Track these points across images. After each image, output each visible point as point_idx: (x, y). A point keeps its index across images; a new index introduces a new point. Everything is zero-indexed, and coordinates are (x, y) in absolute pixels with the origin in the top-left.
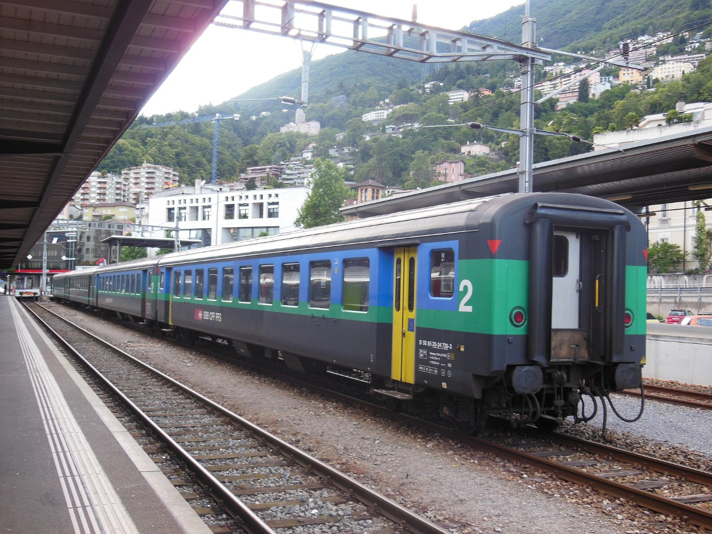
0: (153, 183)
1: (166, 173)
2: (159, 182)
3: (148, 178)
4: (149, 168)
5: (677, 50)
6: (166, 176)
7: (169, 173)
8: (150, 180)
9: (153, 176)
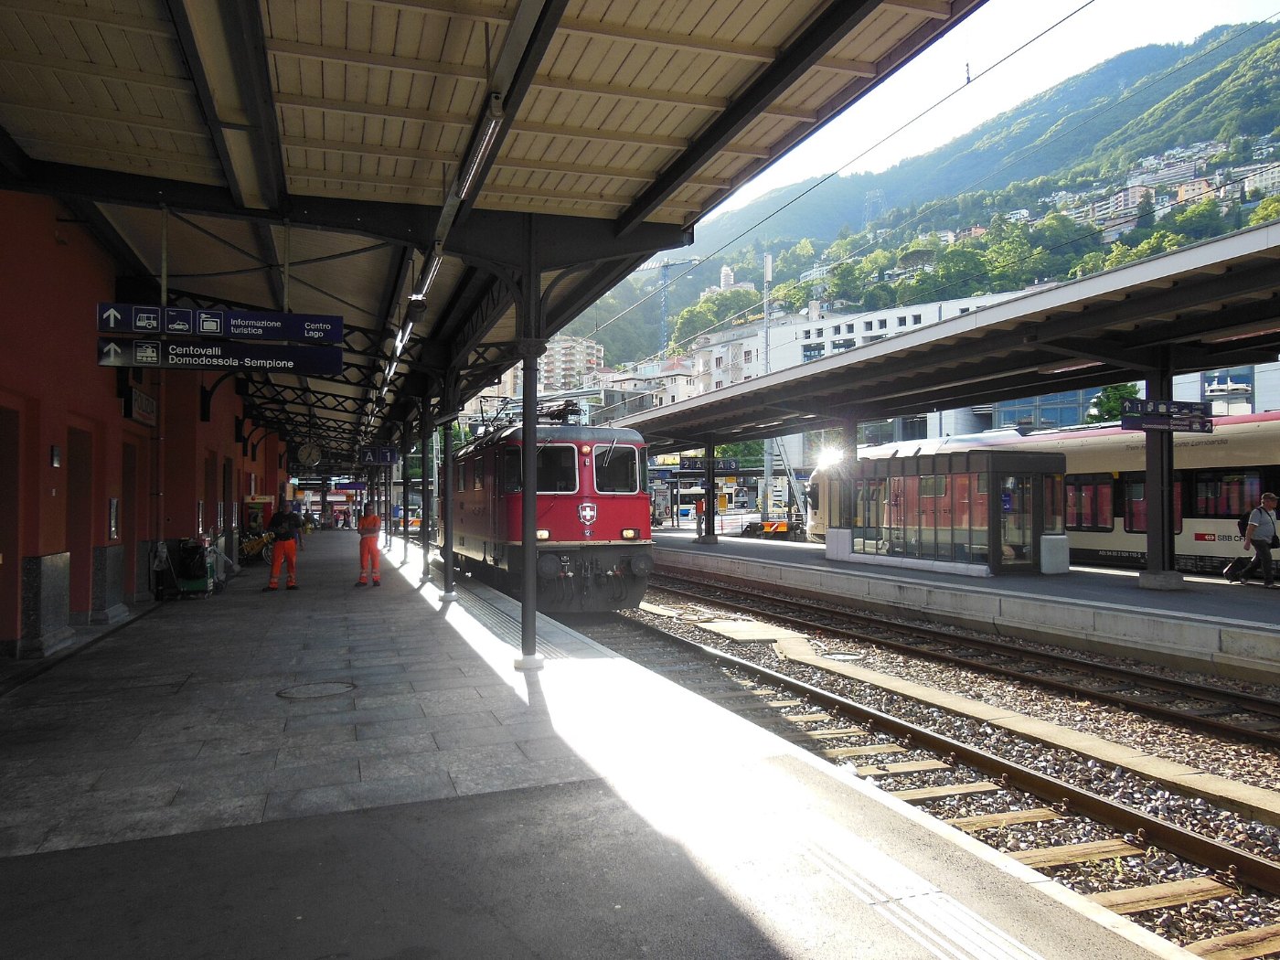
0: (572, 361)
1: (588, 347)
2: (580, 360)
3: (565, 355)
4: (566, 341)
5: (1242, 160)
6: (589, 351)
7: (593, 348)
8: (568, 358)
9: (573, 351)
